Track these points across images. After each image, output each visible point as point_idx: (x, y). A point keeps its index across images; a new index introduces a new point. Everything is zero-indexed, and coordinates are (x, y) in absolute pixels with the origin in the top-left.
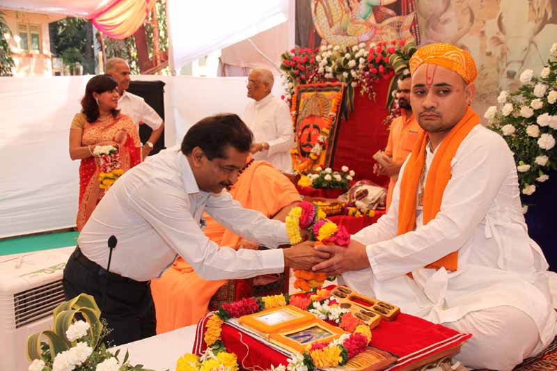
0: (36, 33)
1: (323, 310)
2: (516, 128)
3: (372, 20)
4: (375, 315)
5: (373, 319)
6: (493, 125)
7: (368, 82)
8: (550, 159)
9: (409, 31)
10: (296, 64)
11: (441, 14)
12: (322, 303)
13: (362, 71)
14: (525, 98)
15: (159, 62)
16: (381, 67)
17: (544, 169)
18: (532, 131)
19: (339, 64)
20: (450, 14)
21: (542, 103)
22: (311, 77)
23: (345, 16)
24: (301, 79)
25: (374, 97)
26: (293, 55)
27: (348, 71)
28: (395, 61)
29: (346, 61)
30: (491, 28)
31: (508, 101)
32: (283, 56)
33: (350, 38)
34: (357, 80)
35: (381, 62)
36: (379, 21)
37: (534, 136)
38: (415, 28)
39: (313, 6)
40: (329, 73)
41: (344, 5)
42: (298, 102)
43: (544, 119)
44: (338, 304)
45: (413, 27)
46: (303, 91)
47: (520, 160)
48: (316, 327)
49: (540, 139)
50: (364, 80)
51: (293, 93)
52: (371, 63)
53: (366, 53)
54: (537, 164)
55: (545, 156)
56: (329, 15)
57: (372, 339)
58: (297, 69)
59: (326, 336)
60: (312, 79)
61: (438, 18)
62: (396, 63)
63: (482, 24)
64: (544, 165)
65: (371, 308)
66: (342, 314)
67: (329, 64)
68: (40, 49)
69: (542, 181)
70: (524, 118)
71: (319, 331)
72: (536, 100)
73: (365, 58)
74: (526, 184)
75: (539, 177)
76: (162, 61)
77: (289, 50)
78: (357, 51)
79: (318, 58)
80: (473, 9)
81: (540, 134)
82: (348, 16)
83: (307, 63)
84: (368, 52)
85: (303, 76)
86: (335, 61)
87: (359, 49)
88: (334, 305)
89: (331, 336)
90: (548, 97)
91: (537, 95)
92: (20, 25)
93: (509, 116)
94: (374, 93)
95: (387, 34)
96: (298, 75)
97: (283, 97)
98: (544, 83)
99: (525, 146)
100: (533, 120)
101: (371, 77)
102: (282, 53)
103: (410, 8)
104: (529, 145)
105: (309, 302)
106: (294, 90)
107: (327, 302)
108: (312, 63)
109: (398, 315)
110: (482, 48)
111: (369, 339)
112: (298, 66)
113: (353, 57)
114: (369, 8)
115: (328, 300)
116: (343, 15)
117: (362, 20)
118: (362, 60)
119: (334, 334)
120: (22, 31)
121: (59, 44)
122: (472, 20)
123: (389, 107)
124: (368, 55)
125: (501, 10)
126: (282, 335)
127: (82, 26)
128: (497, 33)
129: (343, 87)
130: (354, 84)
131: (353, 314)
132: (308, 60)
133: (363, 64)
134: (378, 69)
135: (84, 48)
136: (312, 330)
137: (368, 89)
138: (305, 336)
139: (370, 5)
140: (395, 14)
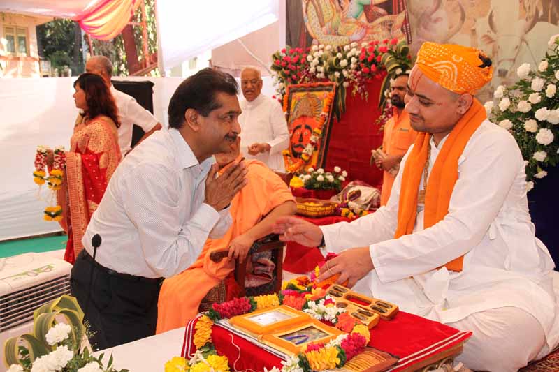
0: (23, 35)
1: (318, 309)
2: (514, 123)
3: (363, 19)
4: (373, 315)
5: (371, 319)
7: (360, 81)
8: (548, 155)
9: (400, 30)
10: (288, 64)
11: (433, 13)
12: (317, 302)
13: (353, 71)
14: (522, 92)
15: (148, 63)
16: (373, 66)
17: (542, 165)
18: (530, 126)
19: (330, 64)
20: (441, 13)
21: (540, 97)
22: (303, 77)
23: (337, 15)
24: (292, 79)
25: (366, 97)
26: (284, 55)
27: (340, 70)
29: (338, 60)
30: (482, 26)
31: (505, 96)
32: (274, 56)
33: (341, 37)
34: (349, 80)
35: (373, 62)
36: (370, 20)
37: (532, 131)
38: (406, 27)
39: (304, 6)
40: (320, 72)
41: (335, 5)
42: (289, 102)
43: (542, 114)
44: (334, 303)
45: (404, 26)
46: (295, 91)
48: (312, 327)
49: (538, 134)
50: (356, 80)
51: (285, 93)
52: (363, 62)
53: (358, 53)
54: (535, 160)
55: (543, 152)
56: (320, 15)
57: (370, 339)
58: (288, 69)
59: (321, 337)
60: (304, 79)
61: (429, 17)
62: (388, 62)
63: (474, 22)
64: (542, 161)
65: (368, 307)
66: (338, 314)
67: (321, 63)
68: (27, 52)
69: (541, 177)
70: (522, 113)
71: (315, 331)
72: (534, 94)
73: (357, 57)
75: (537, 173)
76: (151, 63)
77: (280, 50)
78: (349, 51)
79: (309, 57)
80: (464, 7)
81: (538, 129)
82: (339, 16)
83: (298, 63)
84: (360, 52)
85: (294, 76)
86: (326, 60)
87: (351, 48)
88: (330, 304)
89: (327, 337)
90: (546, 91)
91: (535, 89)
92: (7, 28)
93: (506, 111)
94: (366, 93)
95: (378, 33)
96: (289, 75)
98: (542, 77)
99: (523, 142)
100: (531, 115)
101: (363, 77)
102: (273, 53)
103: (401, 6)
104: (526, 141)
105: (304, 301)
106: (285, 90)
107: (322, 301)
108: (304, 63)
109: (397, 314)
111: (368, 340)
112: (289, 66)
113: (344, 57)
114: (361, 7)
115: (323, 300)
116: (334, 15)
117: (354, 20)
118: (353, 60)
119: (331, 335)
120: (8, 34)
121: (47, 47)
122: (463, 19)
123: (382, 106)
124: (360, 54)
125: (492, 8)
126: (276, 336)
127: (70, 29)
128: (488, 31)
129: (334, 87)
130: (346, 84)
131: (350, 314)
132: (299, 60)
133: (354, 64)
134: (370, 69)
135: (72, 51)
136: (307, 331)
137: (360, 88)
138: (301, 337)
139: (360, 4)
140: (386, 13)
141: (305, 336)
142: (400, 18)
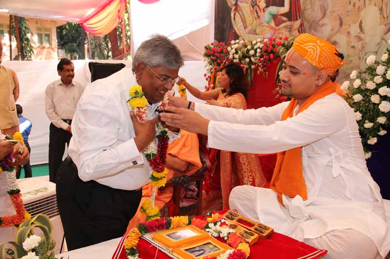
0: (49, 33)
1: (216, 229)
2: (364, 97)
3: (273, 24)
4: (254, 234)
5: (253, 238)
6: (347, 94)
7: (263, 65)
8: (388, 119)
9: (297, 31)
10: (214, 53)
11: (320, 21)
12: (215, 224)
13: (258, 58)
14: (370, 75)
15: (125, 51)
16: (272, 55)
17: (383, 126)
18: (375, 99)
19: (243, 53)
20: (326, 20)
21: (382, 79)
22: (224, 61)
23: (255, 21)
24: (217, 63)
25: (267, 75)
26: (213, 46)
27: (249, 57)
28: (281, 51)
29: (248, 51)
30: (354, 30)
31: (357, 77)
32: (206, 47)
33: (258, 36)
34: (255, 64)
35: (272, 52)
36: (277, 24)
37: (376, 103)
38: (302, 29)
39: (232, 15)
40: (236, 59)
41: (254, 14)
42: (215, 78)
43: (383, 91)
44: (227, 225)
45: (300, 29)
46: (218, 71)
47: (366, 120)
48: (209, 243)
49: (380, 105)
50: (260, 64)
51: (212, 72)
52: (264, 52)
53: (261, 46)
54: (378, 122)
55: (384, 117)
56: (244, 21)
57: (250, 255)
58: (215, 56)
59: (215, 251)
60: (225, 63)
61: (317, 23)
62: (282, 52)
63: (349, 27)
64: (383, 123)
65: (252, 229)
66: (229, 233)
67: (237, 53)
68: (50, 43)
69: (382, 135)
70: (369, 89)
71: (211, 246)
72: (378, 77)
73: (261, 49)
74: (370, 137)
75: (379, 131)
76: (127, 51)
77: (210, 44)
78: (256, 44)
79: (229, 48)
80: (342, 17)
81: (381, 101)
82: (257, 22)
83: (221, 52)
84: (263, 45)
85: (219, 61)
86: (240, 50)
88: (224, 226)
89: (220, 251)
90: (387, 75)
91: (379, 74)
92: (38, 28)
93: (358, 88)
94: (267, 73)
95: (282, 33)
97: (205, 75)
98: (384, 65)
99: (370, 110)
100: (375, 91)
101: (265, 62)
102: (205, 45)
103: (298, 16)
104: (372, 109)
105: (206, 223)
106: (213, 70)
107: (219, 223)
108: (225, 52)
109: (273, 234)
110: (348, 43)
111: (248, 255)
112: (216, 54)
113: (252, 48)
114: (271, 16)
115: (220, 222)
116: (253, 21)
117: (267, 24)
118: (258, 50)
119: (222, 249)
120: (39, 32)
121: (64, 40)
122: (341, 24)
123: (277, 82)
124: (263, 47)
125: (361, 17)
126: (182, 249)
127: (79, 29)
128: (359, 33)
129: (245, 68)
130: (253, 67)
131: (238, 234)
132: (223, 51)
133: (259, 53)
134: (269, 56)
135: (79, 43)
136: (206, 246)
137: (263, 69)
138: (200, 250)
139: (271, 14)
140: (288, 20)
141: (203, 250)
142: (297, 24)
